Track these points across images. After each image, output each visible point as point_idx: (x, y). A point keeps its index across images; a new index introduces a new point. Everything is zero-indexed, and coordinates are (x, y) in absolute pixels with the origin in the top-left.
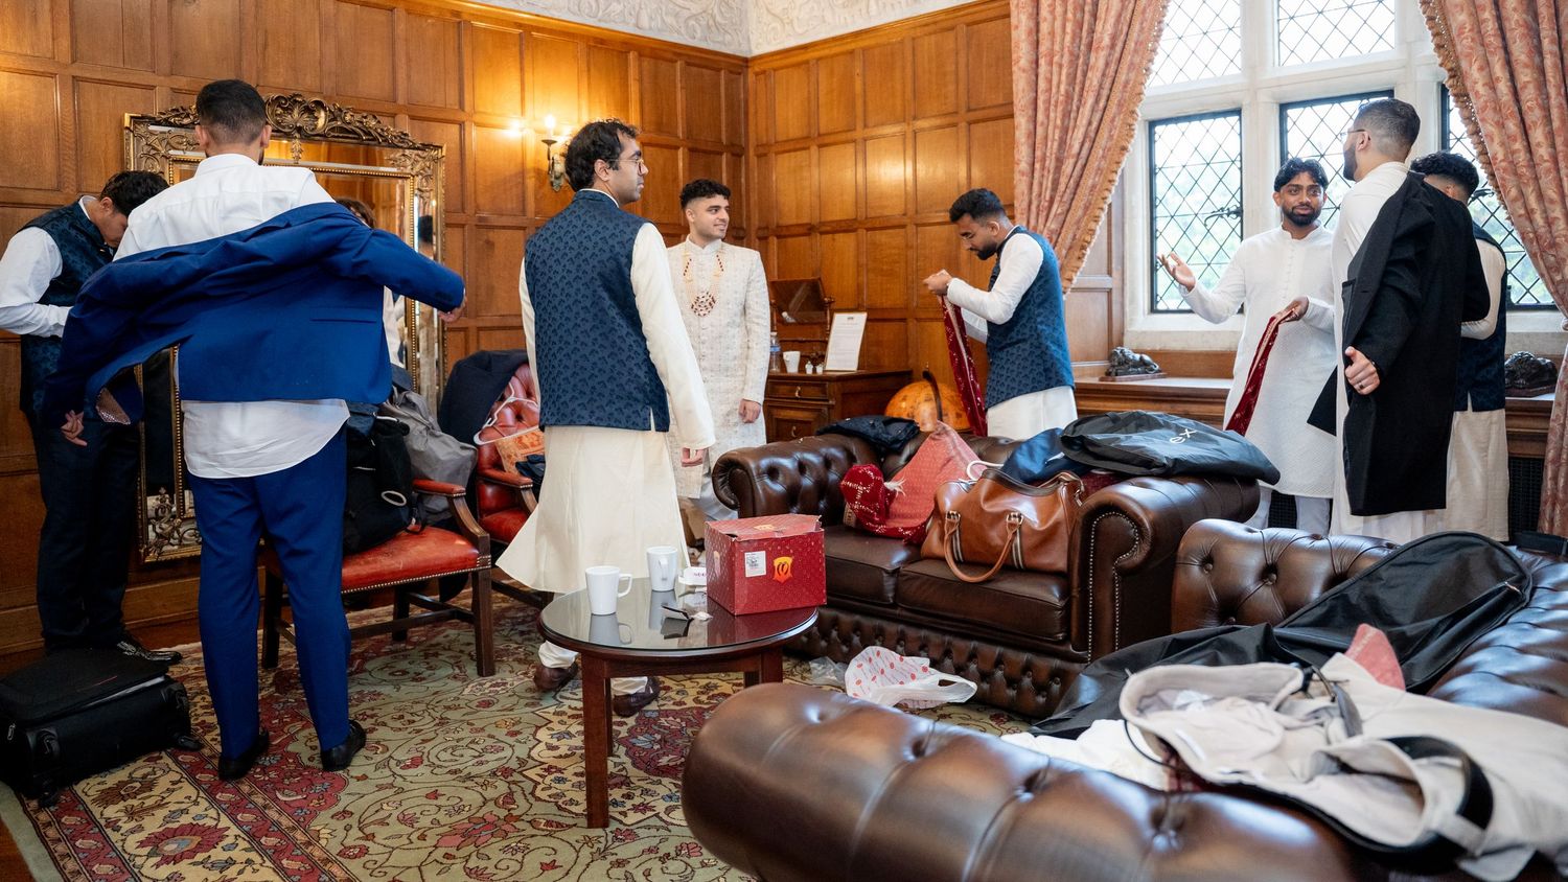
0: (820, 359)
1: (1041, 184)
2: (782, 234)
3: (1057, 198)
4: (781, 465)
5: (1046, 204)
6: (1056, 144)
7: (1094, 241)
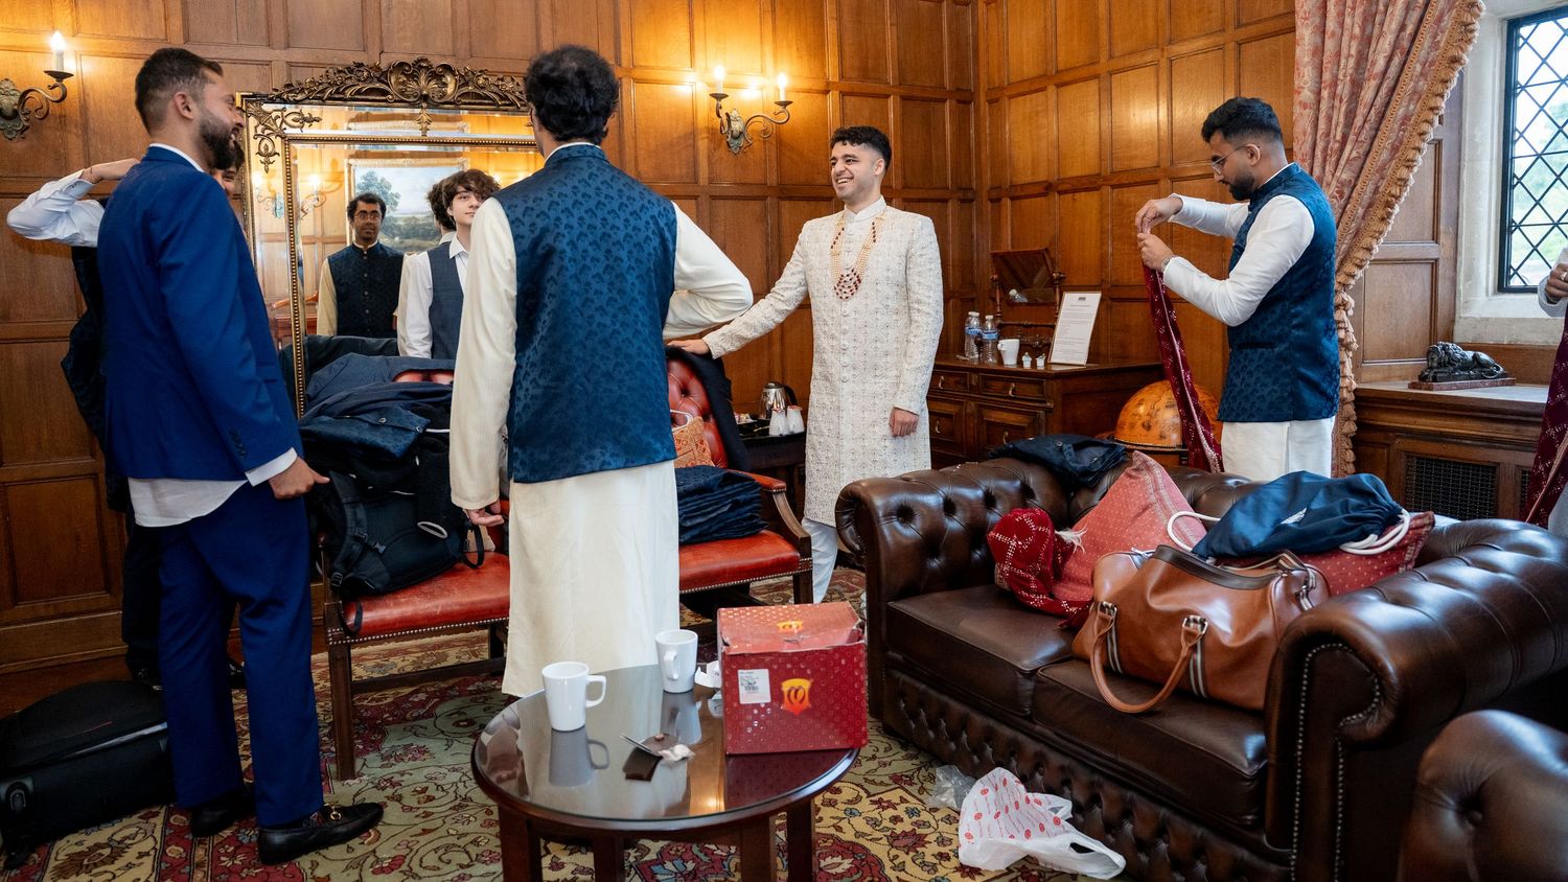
0: (1045, 349)
1: (1329, 119)
2: (1017, 194)
3: (1352, 137)
4: (918, 502)
5: (1337, 145)
6: (1352, 62)
7: (1405, 195)
